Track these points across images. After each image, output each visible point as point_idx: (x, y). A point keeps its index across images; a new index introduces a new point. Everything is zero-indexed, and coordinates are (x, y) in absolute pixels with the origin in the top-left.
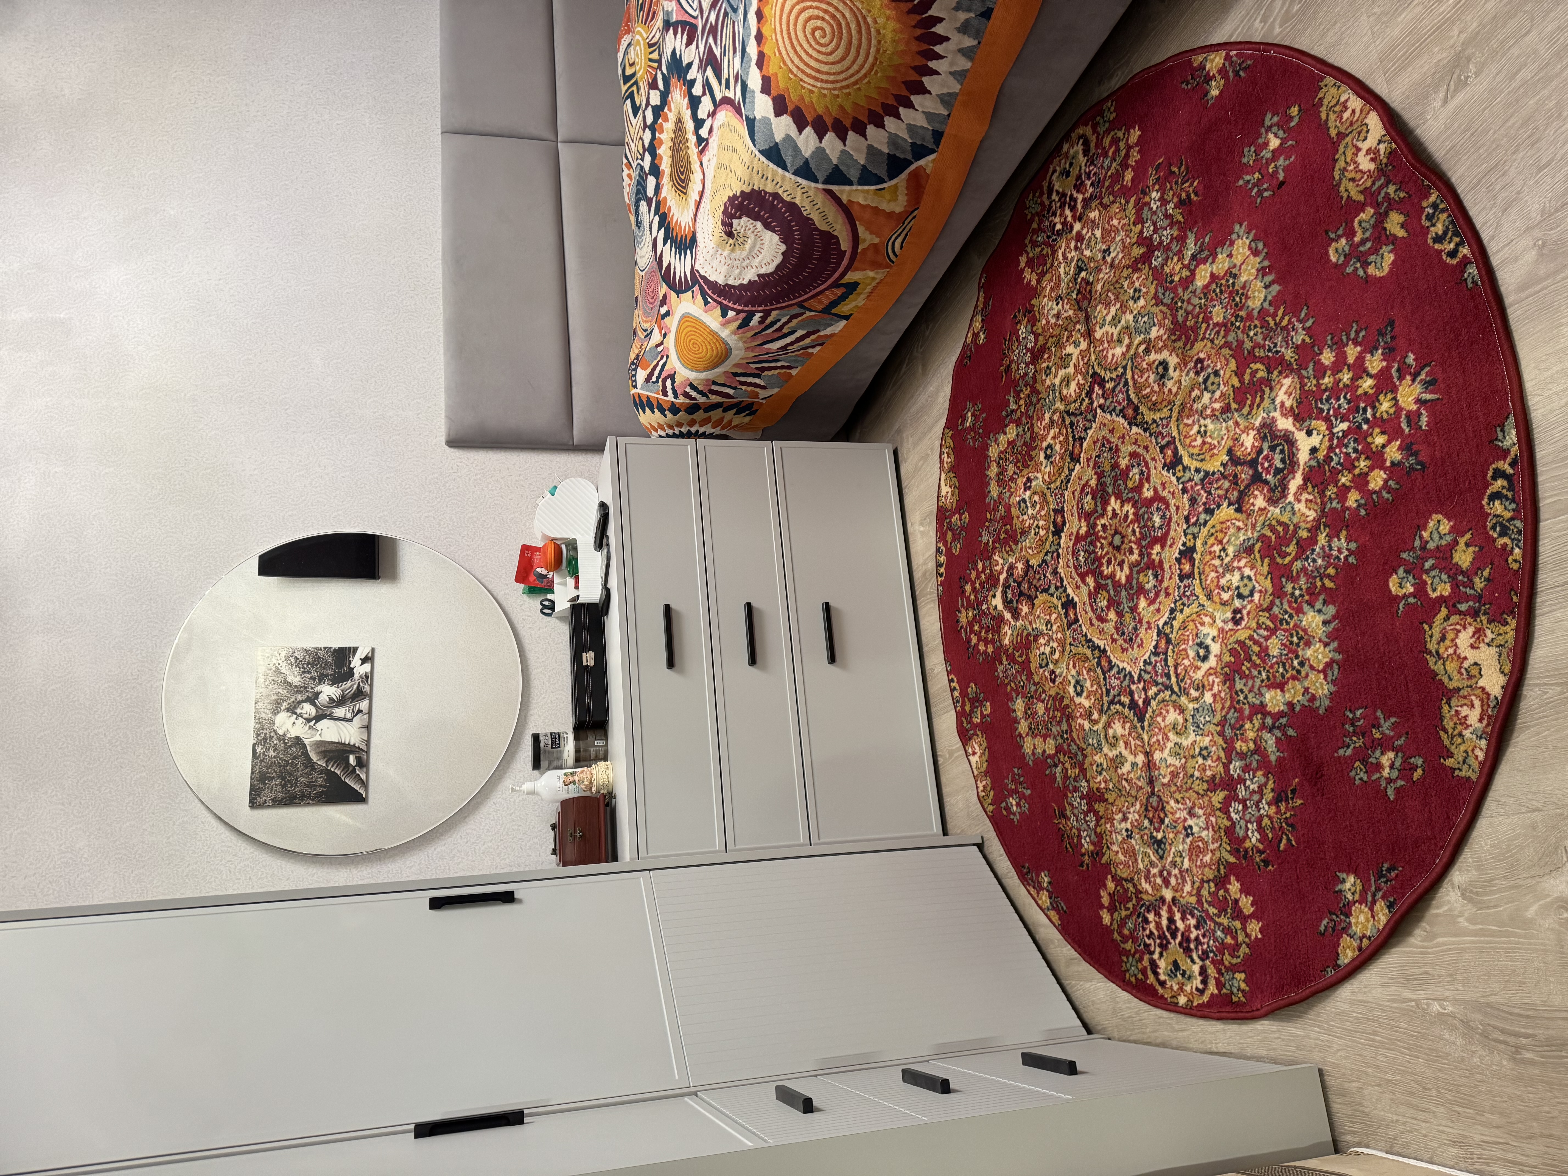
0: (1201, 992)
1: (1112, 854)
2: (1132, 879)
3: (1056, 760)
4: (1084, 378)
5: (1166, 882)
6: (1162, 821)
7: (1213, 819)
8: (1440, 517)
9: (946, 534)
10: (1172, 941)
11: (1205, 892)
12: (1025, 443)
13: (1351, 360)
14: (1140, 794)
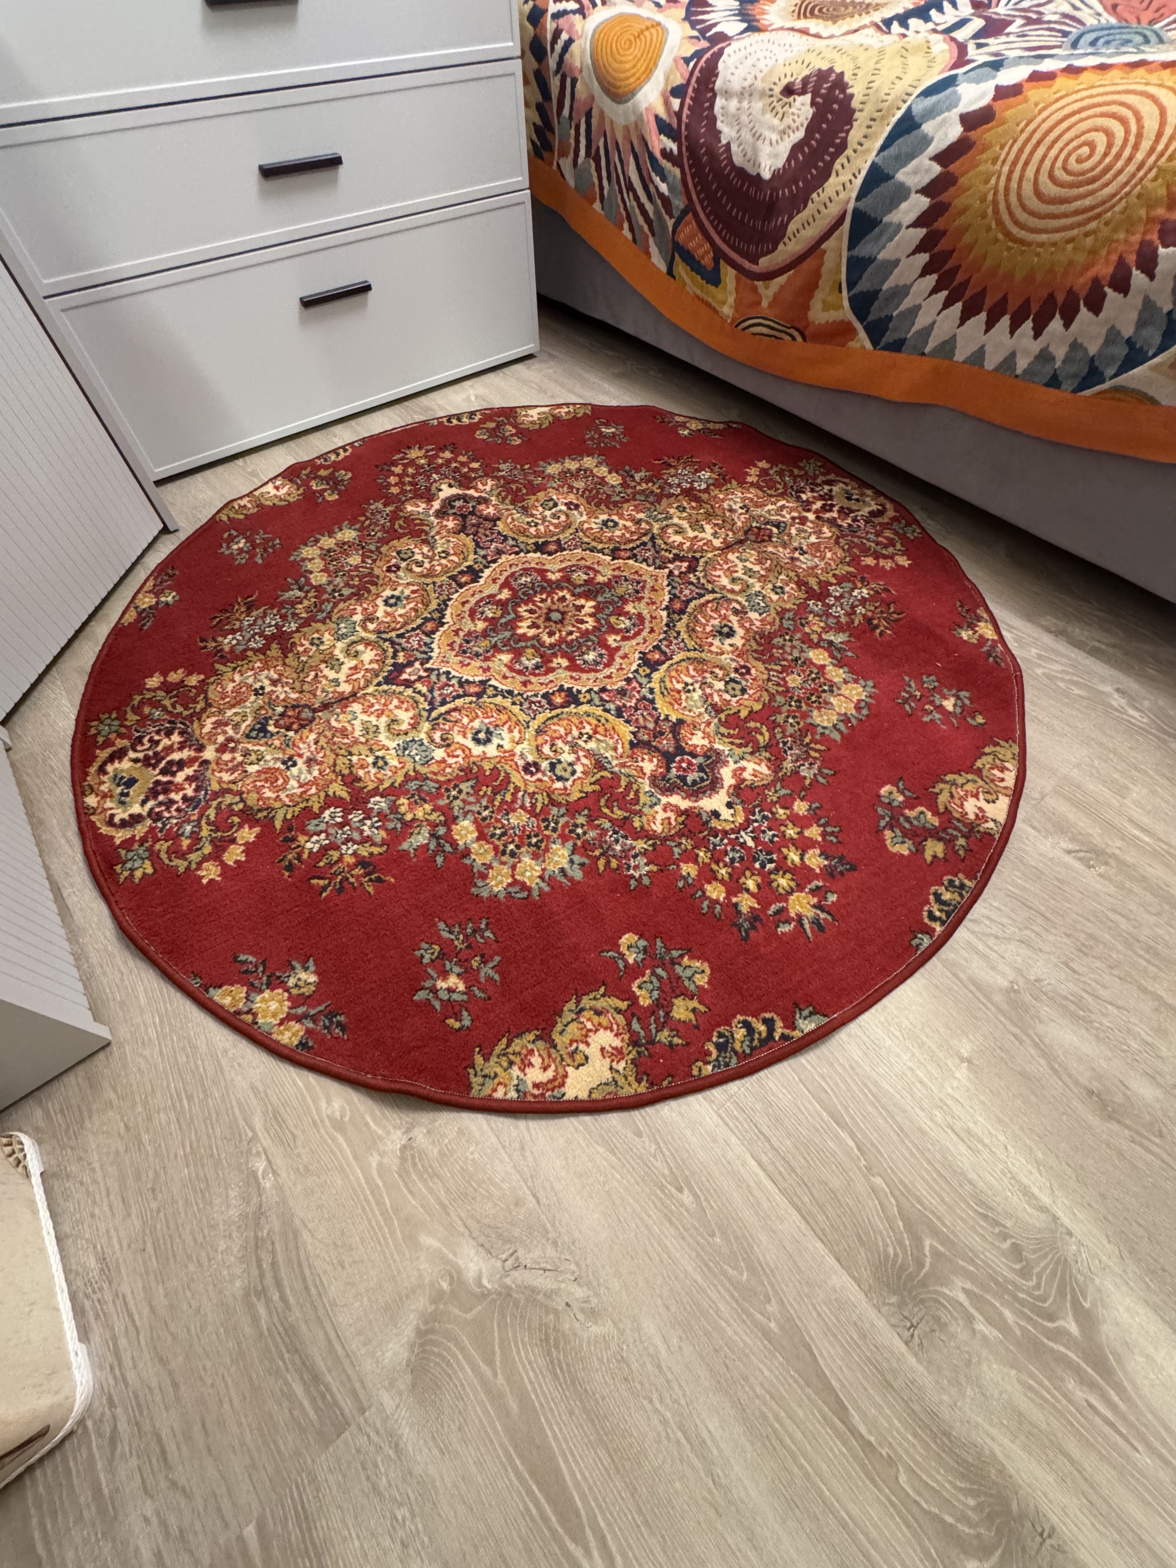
0: (110, 822)
1: (229, 675)
2: (210, 706)
3: (306, 588)
4: (690, 549)
5: (222, 749)
6: (288, 729)
7: (313, 791)
8: (708, 971)
9: (492, 421)
10: (157, 771)
11: (228, 799)
12: (609, 496)
13: (807, 833)
14: (308, 695)
